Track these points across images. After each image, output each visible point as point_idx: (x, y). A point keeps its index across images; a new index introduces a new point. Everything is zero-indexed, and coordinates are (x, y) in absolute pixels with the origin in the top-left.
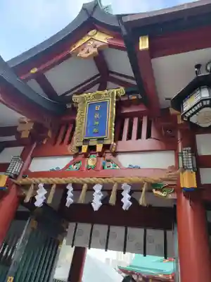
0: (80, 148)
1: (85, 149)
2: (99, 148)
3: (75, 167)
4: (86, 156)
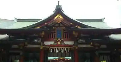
1: (57, 41)
2: (61, 40)
3: (55, 44)
4: (58, 42)
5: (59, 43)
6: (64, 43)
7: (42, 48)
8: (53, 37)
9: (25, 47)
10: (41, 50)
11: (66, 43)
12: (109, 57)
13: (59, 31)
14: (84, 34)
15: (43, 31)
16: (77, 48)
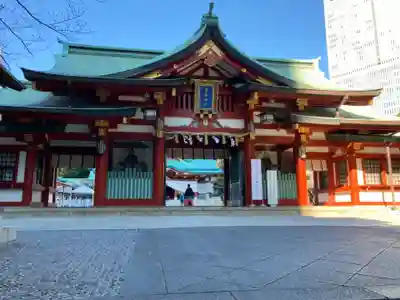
0: (198, 115)
1: (202, 116)
2: (210, 116)
4: (201, 120)
5: (206, 123)
6: (218, 124)
7: (160, 135)
8: (187, 107)
9: (110, 130)
10: (160, 139)
11: (225, 123)
12: (324, 162)
13: (206, 90)
14: (278, 100)
15: (174, 87)
16: (252, 137)
